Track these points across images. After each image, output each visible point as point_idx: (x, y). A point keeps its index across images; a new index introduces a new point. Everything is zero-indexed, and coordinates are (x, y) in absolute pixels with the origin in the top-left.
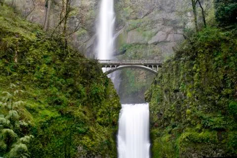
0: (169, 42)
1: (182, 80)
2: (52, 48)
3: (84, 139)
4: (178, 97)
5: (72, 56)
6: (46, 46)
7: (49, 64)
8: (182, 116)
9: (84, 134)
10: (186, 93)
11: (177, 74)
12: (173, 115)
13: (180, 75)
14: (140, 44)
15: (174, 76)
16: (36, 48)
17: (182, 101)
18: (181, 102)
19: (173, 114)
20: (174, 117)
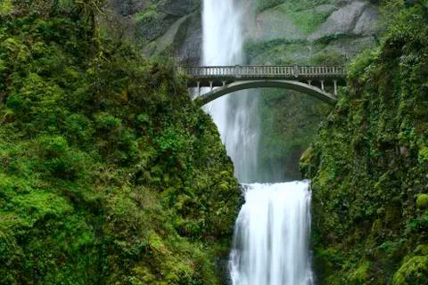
0: (360, 36)
1: (403, 114)
2: (57, 34)
3: (135, 274)
4: (393, 162)
5: (107, 55)
6: (41, 30)
7: (45, 75)
8: (405, 212)
9: (136, 259)
10: (417, 149)
11: (388, 99)
12: (379, 211)
13: (397, 103)
14: (288, 43)
15: (381, 106)
16: (12, 33)
17: (406, 170)
18: (400, 174)
19: (379, 206)
20: (382, 216)
